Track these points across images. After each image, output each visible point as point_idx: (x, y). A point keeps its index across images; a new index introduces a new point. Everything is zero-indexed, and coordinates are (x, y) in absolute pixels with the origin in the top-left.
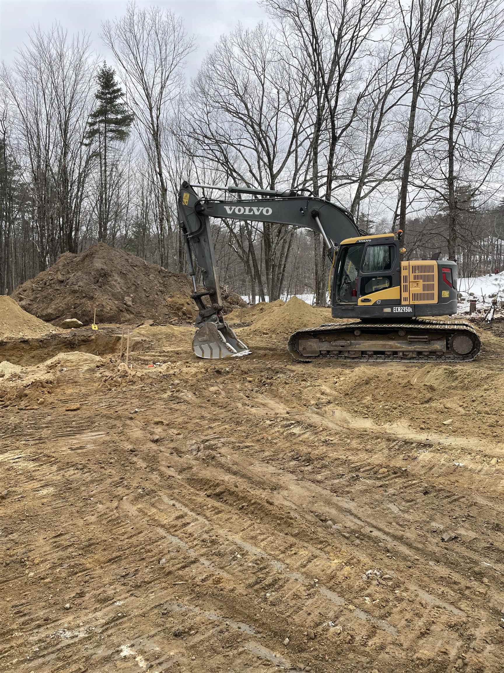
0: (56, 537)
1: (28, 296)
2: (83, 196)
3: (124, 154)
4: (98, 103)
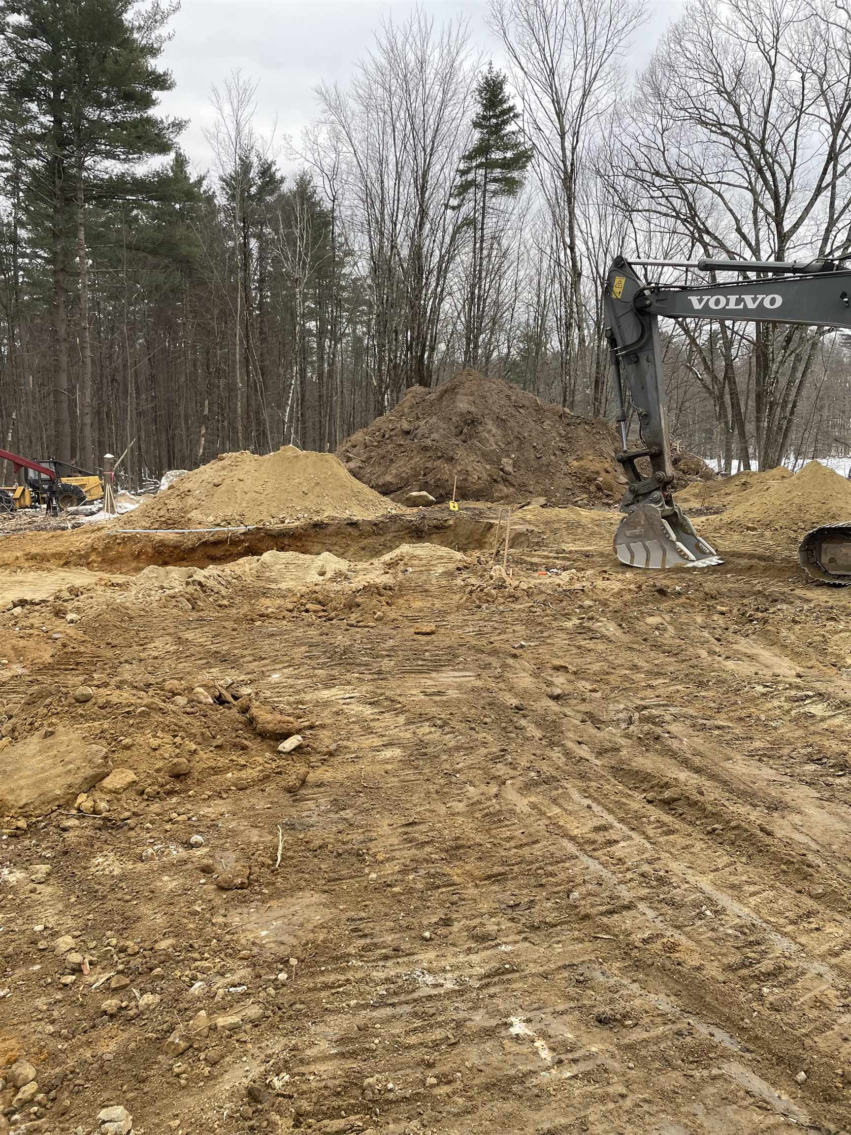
0: (407, 825)
1: (358, 455)
2: (445, 293)
3: (514, 217)
4: (477, 135)
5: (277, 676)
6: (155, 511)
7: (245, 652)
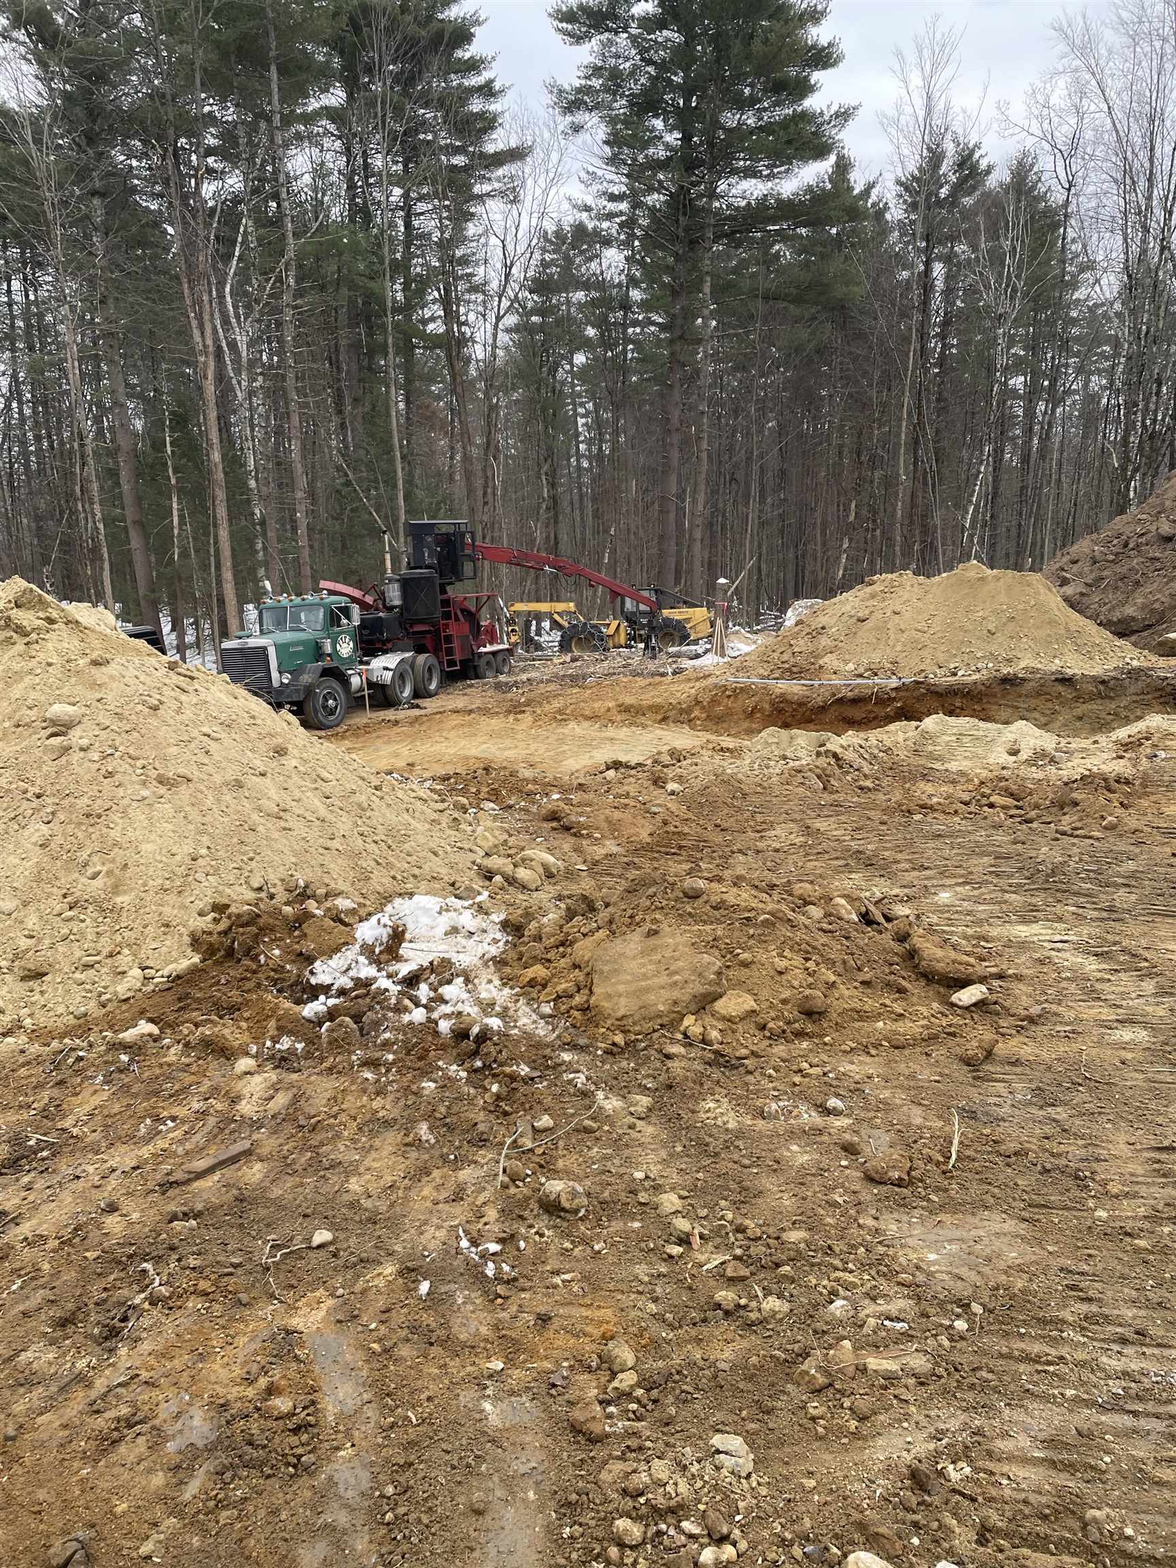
1: (1080, 575)
5: (947, 895)
6: (776, 655)
7: (899, 856)
